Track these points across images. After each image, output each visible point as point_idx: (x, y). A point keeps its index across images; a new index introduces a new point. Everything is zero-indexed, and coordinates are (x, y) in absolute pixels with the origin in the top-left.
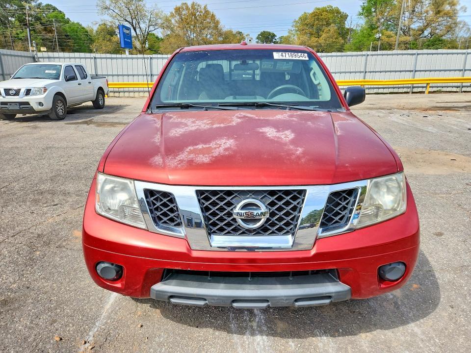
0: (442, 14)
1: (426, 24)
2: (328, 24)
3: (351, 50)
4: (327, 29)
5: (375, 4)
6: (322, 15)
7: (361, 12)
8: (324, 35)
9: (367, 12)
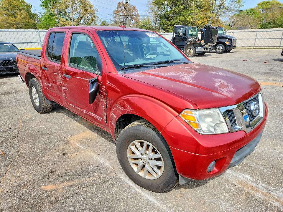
0: (88, 11)
1: (81, 16)
2: (20, 10)
3: (40, 28)
4: (20, 13)
5: (50, 1)
6: (13, 3)
7: (42, 5)
8: (19, 17)
9: (45, 5)
